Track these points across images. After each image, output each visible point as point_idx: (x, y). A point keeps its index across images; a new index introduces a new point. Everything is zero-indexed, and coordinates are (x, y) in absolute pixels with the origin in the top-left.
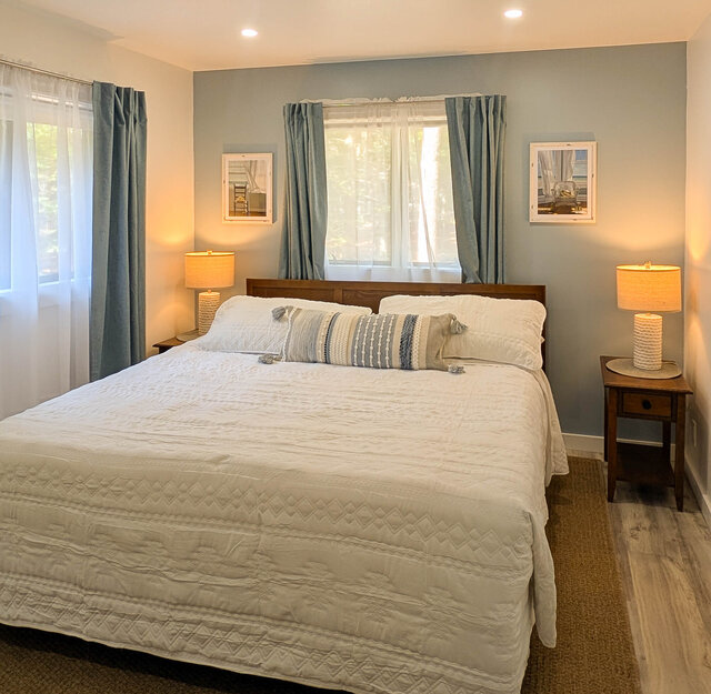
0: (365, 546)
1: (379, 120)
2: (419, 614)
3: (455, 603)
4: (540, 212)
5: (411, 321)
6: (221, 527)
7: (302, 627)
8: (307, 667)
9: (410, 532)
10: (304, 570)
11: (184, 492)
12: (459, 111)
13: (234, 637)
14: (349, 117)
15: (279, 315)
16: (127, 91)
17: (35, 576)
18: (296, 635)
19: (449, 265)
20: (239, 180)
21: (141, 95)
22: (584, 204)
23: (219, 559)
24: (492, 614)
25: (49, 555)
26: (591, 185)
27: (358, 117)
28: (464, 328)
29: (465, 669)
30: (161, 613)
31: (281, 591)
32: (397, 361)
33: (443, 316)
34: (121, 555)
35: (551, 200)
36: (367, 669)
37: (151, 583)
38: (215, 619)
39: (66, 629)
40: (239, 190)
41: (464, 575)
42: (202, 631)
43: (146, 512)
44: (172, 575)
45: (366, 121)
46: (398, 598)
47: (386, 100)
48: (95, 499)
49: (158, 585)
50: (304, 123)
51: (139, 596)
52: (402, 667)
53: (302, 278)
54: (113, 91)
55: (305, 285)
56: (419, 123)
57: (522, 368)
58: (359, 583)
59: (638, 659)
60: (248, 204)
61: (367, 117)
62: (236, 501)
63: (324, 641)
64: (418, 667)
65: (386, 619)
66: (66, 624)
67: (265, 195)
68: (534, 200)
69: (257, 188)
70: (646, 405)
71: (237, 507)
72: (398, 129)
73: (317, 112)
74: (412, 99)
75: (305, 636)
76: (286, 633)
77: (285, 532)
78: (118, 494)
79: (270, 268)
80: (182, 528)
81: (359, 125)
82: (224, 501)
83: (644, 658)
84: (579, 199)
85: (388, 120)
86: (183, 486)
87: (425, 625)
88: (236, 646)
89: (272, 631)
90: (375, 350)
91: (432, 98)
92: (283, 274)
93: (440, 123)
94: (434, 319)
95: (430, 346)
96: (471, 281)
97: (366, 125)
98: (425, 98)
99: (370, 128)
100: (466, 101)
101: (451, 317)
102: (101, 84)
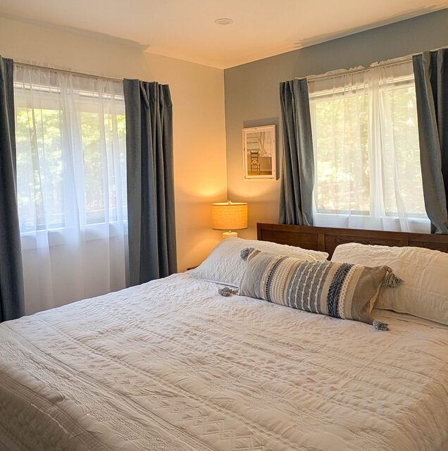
1: (354, 88)
5: (346, 269)
12: (425, 68)
14: (330, 88)
16: (152, 85)
20: (254, 147)
21: (166, 88)
27: (337, 87)
28: (398, 281)
33: (378, 268)
40: (254, 155)
45: (342, 90)
47: (360, 67)
50: (292, 98)
54: (139, 86)
56: (390, 85)
60: (258, 166)
61: (343, 86)
67: (271, 158)
69: (266, 153)
72: (370, 93)
73: (303, 86)
74: (382, 62)
81: (337, 94)
85: (362, 86)
90: (306, 294)
91: (401, 59)
92: (282, 221)
93: (408, 82)
94: (368, 270)
95: (356, 297)
96: (439, 232)
97: (343, 93)
98: (395, 60)
99: (346, 95)
100: (433, 56)
101: (386, 269)
102: (131, 81)
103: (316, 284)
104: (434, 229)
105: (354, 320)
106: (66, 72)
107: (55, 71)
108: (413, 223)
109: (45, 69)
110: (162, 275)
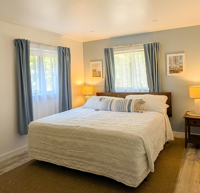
0: (106, 144)
1: (127, 51)
2: (117, 159)
3: (124, 157)
4: (170, 73)
5: (131, 100)
6: (78, 140)
7: (94, 161)
8: (96, 170)
9: (115, 141)
10: (94, 149)
11: (70, 133)
12: (147, 48)
13: (81, 164)
15: (101, 100)
16: (66, 48)
17: (43, 150)
18: (93, 163)
19: (146, 88)
20: (94, 68)
21: (69, 49)
22: (182, 70)
23: (77, 147)
24: (132, 159)
25: (46, 146)
26: (184, 65)
27: (122, 51)
28: (144, 102)
29: (127, 171)
30: (67, 158)
31: (90, 154)
32: (127, 110)
33: (139, 99)
34: (59, 146)
35: (173, 70)
36: (107, 171)
37: (65, 152)
38: (77, 160)
39: (49, 161)
40: (94, 71)
41: (127, 151)
42: (75, 162)
43: (63, 137)
44: (68, 150)
45: (124, 52)
46: (113, 156)
47: (129, 46)
48: (54, 134)
49: (66, 152)
50: (108, 53)
51: (63, 155)
52: (114, 171)
53: (110, 92)
54: (62, 48)
55: (110, 94)
56: (137, 51)
57: (159, 112)
58: (105, 152)
59: (178, 179)
60: (96, 74)
62: (80, 135)
63: (99, 165)
64: (117, 171)
65: (111, 160)
66: (49, 160)
67: (100, 72)
68: (168, 70)
69: (99, 70)
70: (195, 123)
71: (81, 136)
72: (132, 53)
73: (112, 50)
74: (135, 45)
75: (95, 163)
76: (91, 163)
77: (90, 141)
78: (58, 133)
79: (102, 90)
80: (70, 140)
81: (122, 53)
82: (78, 135)
83: (180, 179)
84: (181, 69)
85: (129, 51)
86: (70, 132)
87: (119, 162)
88: (81, 165)
89: (88, 162)
90: (122, 107)
91: (140, 44)
92: (105, 91)
93: (142, 51)
94: (137, 100)
95: (135, 106)
96: (151, 92)
97: (124, 53)
98: (138, 45)
99: (125, 53)
100: (149, 45)
101: (141, 99)
102: (59, 47)
103: (124, 104)
104: (150, 91)
105: (134, 112)
106: (42, 44)
107: (39, 44)
108: (145, 90)
109: (37, 43)
110: (69, 109)
